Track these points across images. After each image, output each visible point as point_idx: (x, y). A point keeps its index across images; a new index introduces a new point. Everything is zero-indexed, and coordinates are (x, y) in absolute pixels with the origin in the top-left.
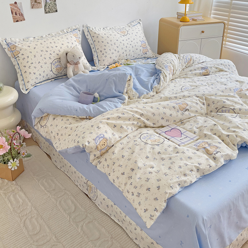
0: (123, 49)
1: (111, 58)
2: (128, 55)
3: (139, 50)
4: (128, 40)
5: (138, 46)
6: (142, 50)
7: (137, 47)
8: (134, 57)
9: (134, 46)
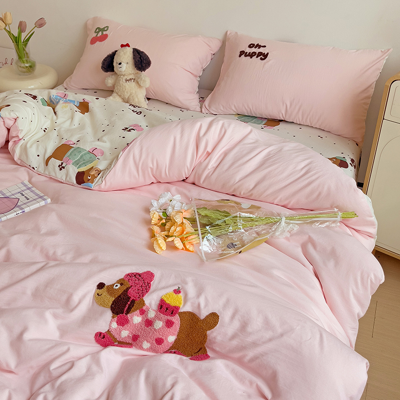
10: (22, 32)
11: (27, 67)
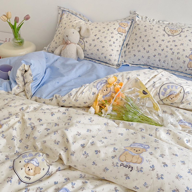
0: (156, 51)
1: (135, 55)
2: (162, 61)
3: (182, 60)
4: (171, 43)
5: (182, 55)
6: (187, 63)
7: (179, 56)
8: (172, 67)
9: (176, 53)
10: (17, 23)
11: (19, 42)
